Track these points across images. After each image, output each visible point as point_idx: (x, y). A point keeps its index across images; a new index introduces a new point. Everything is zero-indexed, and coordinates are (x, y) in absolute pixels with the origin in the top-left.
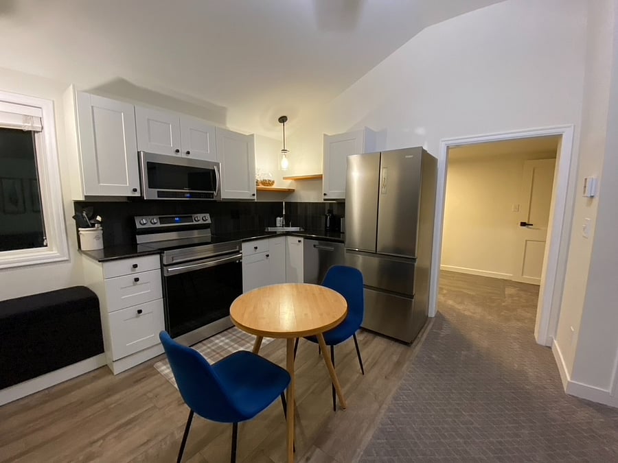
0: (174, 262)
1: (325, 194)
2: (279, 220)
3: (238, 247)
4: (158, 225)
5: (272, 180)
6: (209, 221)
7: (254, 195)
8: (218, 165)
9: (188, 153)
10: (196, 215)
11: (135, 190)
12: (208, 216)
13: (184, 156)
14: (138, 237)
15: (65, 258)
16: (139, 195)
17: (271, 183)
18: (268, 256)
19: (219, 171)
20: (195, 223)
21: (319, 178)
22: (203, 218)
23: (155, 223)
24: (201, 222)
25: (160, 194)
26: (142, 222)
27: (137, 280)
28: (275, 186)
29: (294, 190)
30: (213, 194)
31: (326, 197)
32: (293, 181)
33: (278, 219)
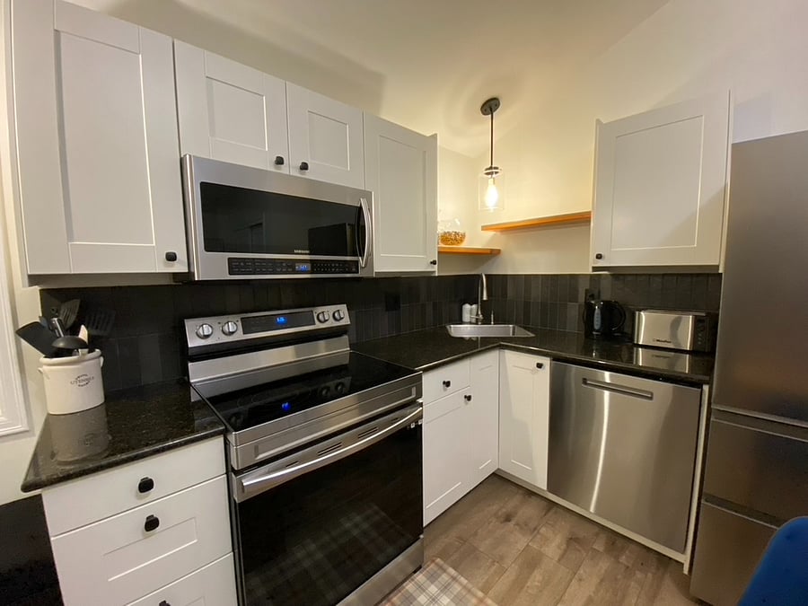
0: (261, 456)
1: (599, 257)
2: (469, 310)
3: (414, 390)
4: (240, 336)
5: (461, 231)
6: (346, 321)
7: (434, 263)
8: (368, 195)
9: (304, 167)
10: (320, 309)
11: (171, 257)
12: (343, 308)
13: (296, 173)
14: (192, 367)
15: (19, 428)
16: (185, 270)
17: (458, 238)
18: (469, 398)
19: (370, 210)
20: (318, 326)
21: (581, 220)
22: (333, 315)
23: (231, 333)
24: (331, 323)
25: (234, 266)
26: (200, 333)
27: (152, 524)
28: (466, 245)
29: (499, 251)
30: (357, 262)
31: (601, 263)
32: (499, 233)
33: (467, 307)
